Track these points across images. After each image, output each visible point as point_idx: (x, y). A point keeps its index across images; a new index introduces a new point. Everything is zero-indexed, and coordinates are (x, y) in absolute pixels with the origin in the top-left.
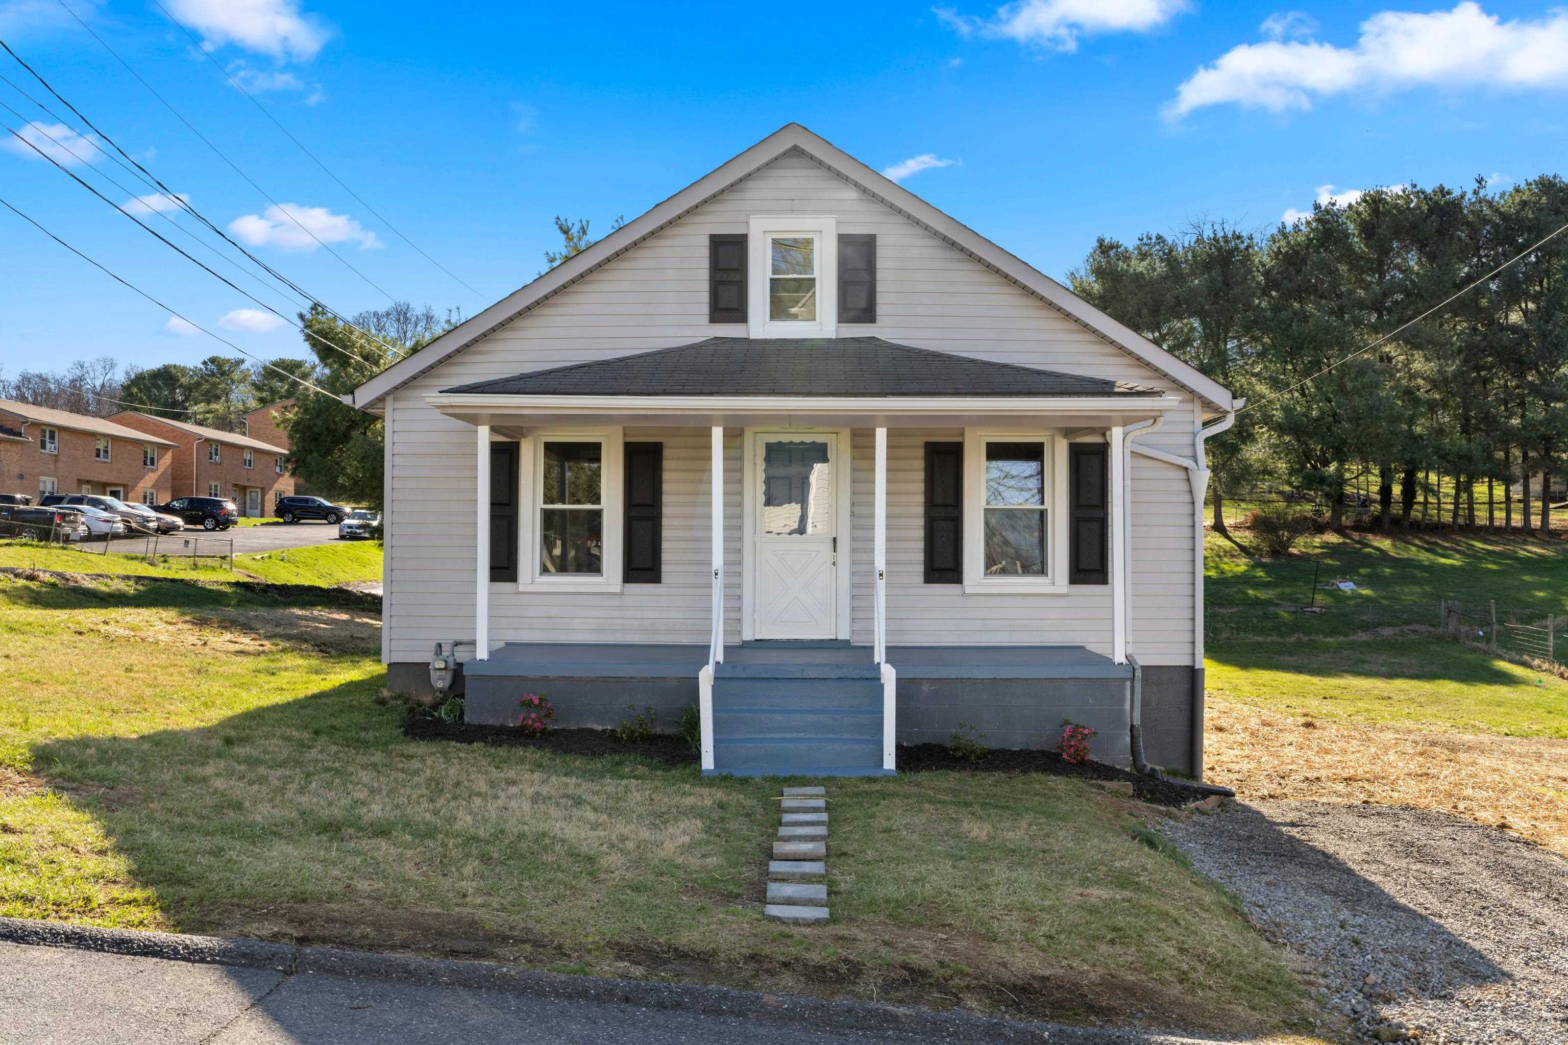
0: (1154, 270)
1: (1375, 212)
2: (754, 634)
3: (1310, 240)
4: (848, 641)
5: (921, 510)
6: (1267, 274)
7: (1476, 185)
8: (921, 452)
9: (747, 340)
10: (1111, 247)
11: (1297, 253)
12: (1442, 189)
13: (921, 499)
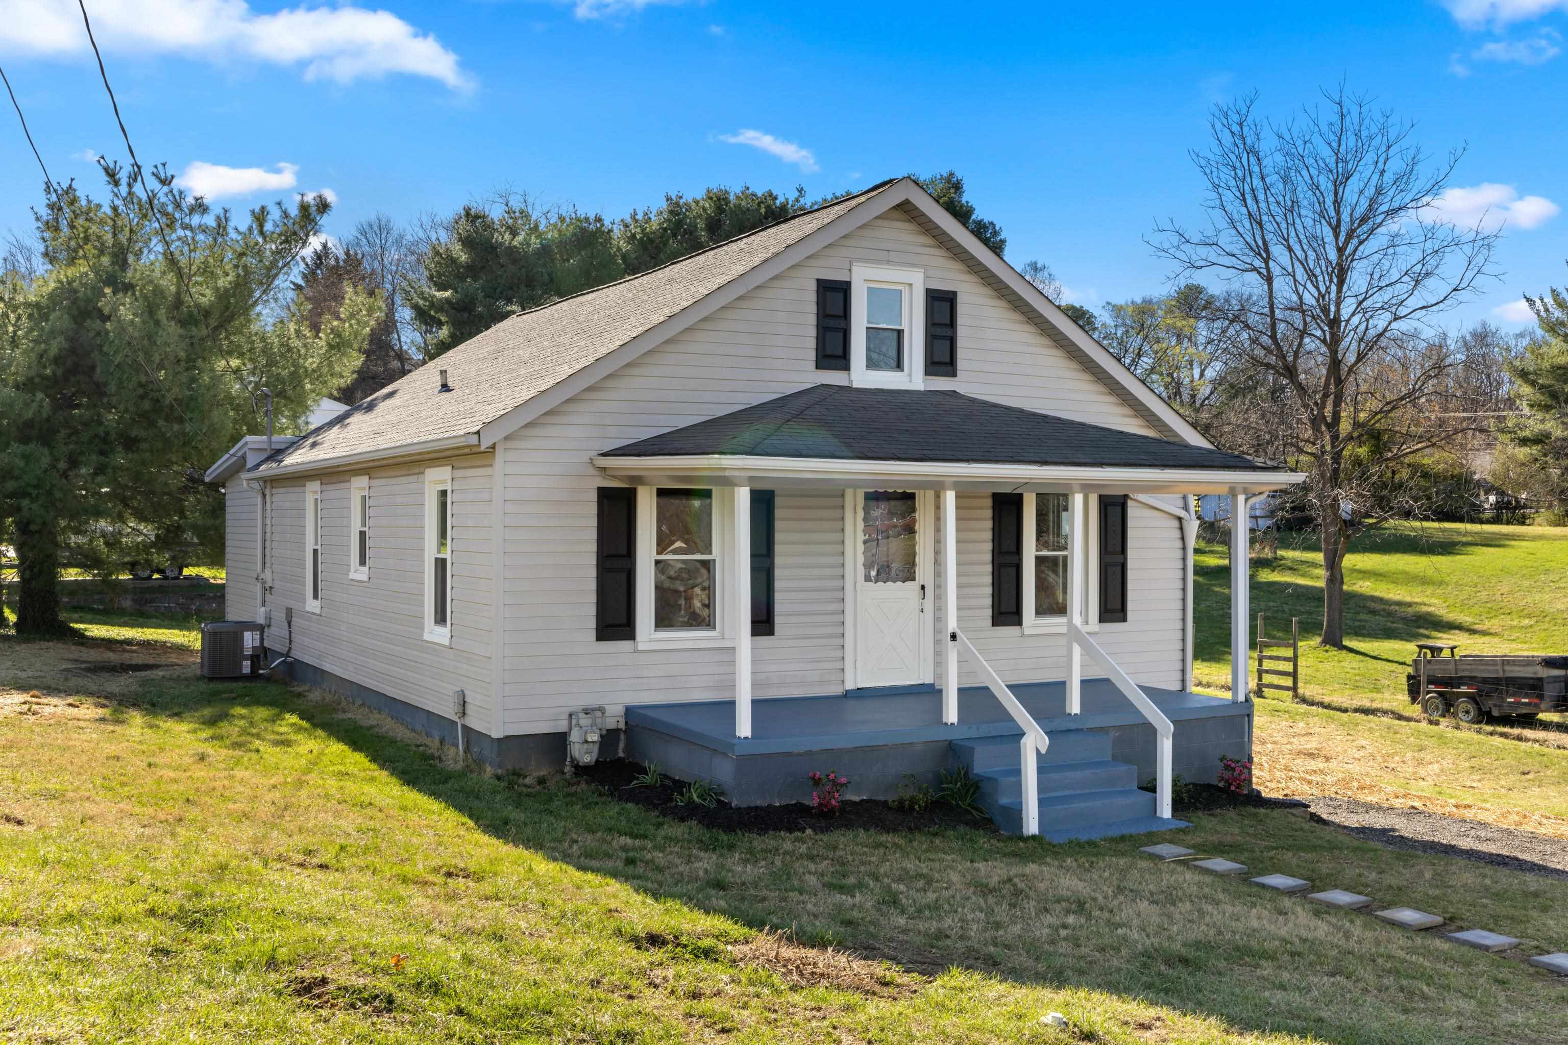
0: (529, 245)
1: (720, 209)
2: (855, 683)
3: (665, 230)
4: (933, 685)
5: (988, 557)
6: (624, 257)
7: (797, 194)
8: (989, 502)
9: (849, 389)
10: (477, 217)
11: (651, 241)
12: (771, 195)
13: (989, 546)
